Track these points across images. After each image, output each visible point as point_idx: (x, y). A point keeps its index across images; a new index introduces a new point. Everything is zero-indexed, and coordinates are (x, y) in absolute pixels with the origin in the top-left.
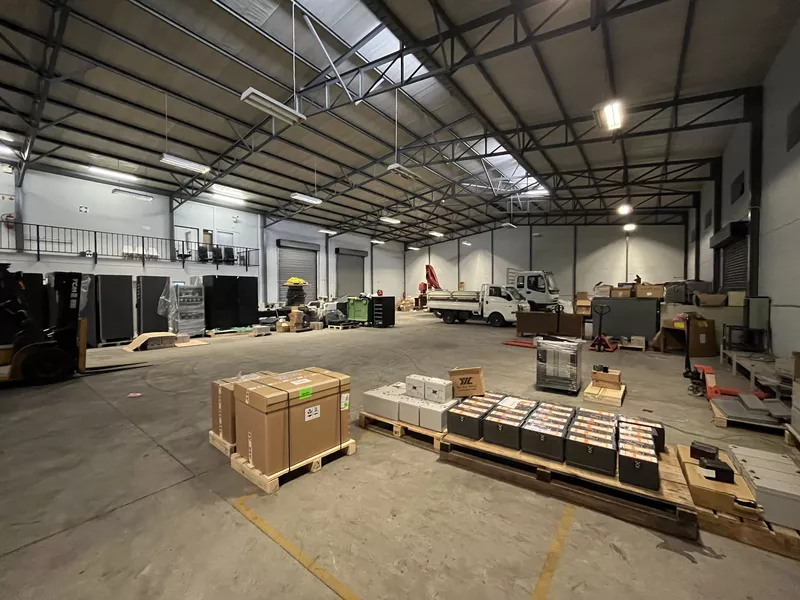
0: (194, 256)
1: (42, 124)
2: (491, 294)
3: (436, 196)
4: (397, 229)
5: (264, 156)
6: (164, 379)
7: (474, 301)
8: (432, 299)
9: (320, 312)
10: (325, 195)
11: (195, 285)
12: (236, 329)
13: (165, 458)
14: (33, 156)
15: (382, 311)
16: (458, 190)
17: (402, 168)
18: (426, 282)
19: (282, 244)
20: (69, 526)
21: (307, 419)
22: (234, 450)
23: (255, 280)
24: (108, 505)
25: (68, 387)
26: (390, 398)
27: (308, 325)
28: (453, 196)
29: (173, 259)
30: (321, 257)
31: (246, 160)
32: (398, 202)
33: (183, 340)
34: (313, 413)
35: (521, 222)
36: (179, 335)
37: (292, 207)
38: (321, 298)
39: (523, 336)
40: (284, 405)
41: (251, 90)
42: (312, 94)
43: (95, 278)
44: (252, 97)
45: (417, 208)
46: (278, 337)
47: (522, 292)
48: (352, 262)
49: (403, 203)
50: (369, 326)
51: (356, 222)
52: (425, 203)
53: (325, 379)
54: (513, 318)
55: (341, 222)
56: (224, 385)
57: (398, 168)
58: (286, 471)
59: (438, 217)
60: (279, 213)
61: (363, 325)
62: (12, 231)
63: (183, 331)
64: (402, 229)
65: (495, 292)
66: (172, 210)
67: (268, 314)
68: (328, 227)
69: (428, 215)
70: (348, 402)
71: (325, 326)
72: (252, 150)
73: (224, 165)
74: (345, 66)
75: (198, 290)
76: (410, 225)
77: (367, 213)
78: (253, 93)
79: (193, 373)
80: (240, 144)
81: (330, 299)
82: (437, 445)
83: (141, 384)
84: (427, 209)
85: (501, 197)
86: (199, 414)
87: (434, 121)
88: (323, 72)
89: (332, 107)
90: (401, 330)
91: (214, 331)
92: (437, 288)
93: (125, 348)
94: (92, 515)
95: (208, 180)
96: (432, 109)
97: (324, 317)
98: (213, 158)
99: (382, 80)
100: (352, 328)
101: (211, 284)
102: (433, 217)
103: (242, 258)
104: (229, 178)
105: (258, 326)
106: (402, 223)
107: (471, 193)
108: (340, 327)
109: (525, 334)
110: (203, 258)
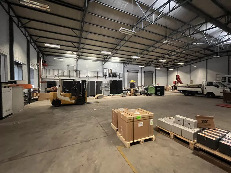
0: (108, 76)
1: (80, 49)
2: (208, 85)
3: (181, 50)
4: (164, 63)
5: (124, 47)
6: (101, 106)
7: (198, 87)
8: (179, 87)
9: (139, 90)
10: (141, 55)
11: (108, 83)
12: (117, 94)
13: (101, 128)
14: (79, 56)
15: (160, 91)
16: (191, 46)
17: (169, 41)
18: (176, 81)
19: (128, 71)
20: (82, 142)
21: (139, 126)
22: (117, 130)
23: (122, 81)
24: (89, 138)
25: (83, 106)
26: (168, 123)
27: (136, 94)
28: (188, 49)
29: (103, 77)
30: (140, 74)
31: (120, 49)
32: (165, 54)
33: (105, 96)
34: (141, 124)
35: (223, 55)
36: (104, 95)
37: (131, 60)
38: (140, 86)
39: (226, 103)
40: (132, 120)
41: (122, 28)
42: (138, 26)
43: (89, 81)
44: (122, 30)
45: (172, 55)
46: (128, 97)
47: (226, 84)
48: (149, 75)
49: (167, 54)
50: (155, 95)
51: (150, 63)
52: (176, 53)
53: (145, 114)
54: (222, 95)
55: (146, 63)
56: (115, 111)
57: (167, 42)
58: (132, 142)
59: (181, 57)
60: (128, 63)
61: (153, 95)
62: (76, 72)
63: (106, 94)
64: (166, 63)
65: (210, 84)
66: (103, 65)
67: (125, 90)
68: (141, 65)
69: (177, 57)
70: (153, 122)
71: (141, 95)
72: (121, 46)
73: (114, 51)
74: (148, 13)
75: (108, 84)
76: (170, 62)
77: (154, 59)
78: (122, 29)
79: (107, 105)
80: (119, 45)
81: (142, 87)
82: (192, 146)
83: (96, 107)
84: (176, 55)
85: (212, 46)
86: (109, 117)
87: (181, 23)
88: (141, 18)
89: (144, 28)
90: (167, 97)
91: (112, 95)
92: (181, 83)
93: (94, 98)
94: (86, 140)
95: (111, 56)
96: (180, 19)
97: (141, 92)
98: (112, 50)
99: (161, 14)
100: (149, 95)
101: (111, 82)
102: (179, 58)
103: (118, 76)
104: (115, 55)
105: (122, 94)
106: (167, 61)
107: (196, 47)
108: (146, 95)
109: (228, 102)
110: (110, 76)
